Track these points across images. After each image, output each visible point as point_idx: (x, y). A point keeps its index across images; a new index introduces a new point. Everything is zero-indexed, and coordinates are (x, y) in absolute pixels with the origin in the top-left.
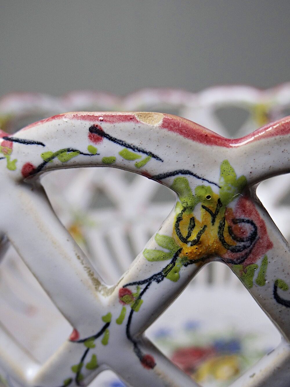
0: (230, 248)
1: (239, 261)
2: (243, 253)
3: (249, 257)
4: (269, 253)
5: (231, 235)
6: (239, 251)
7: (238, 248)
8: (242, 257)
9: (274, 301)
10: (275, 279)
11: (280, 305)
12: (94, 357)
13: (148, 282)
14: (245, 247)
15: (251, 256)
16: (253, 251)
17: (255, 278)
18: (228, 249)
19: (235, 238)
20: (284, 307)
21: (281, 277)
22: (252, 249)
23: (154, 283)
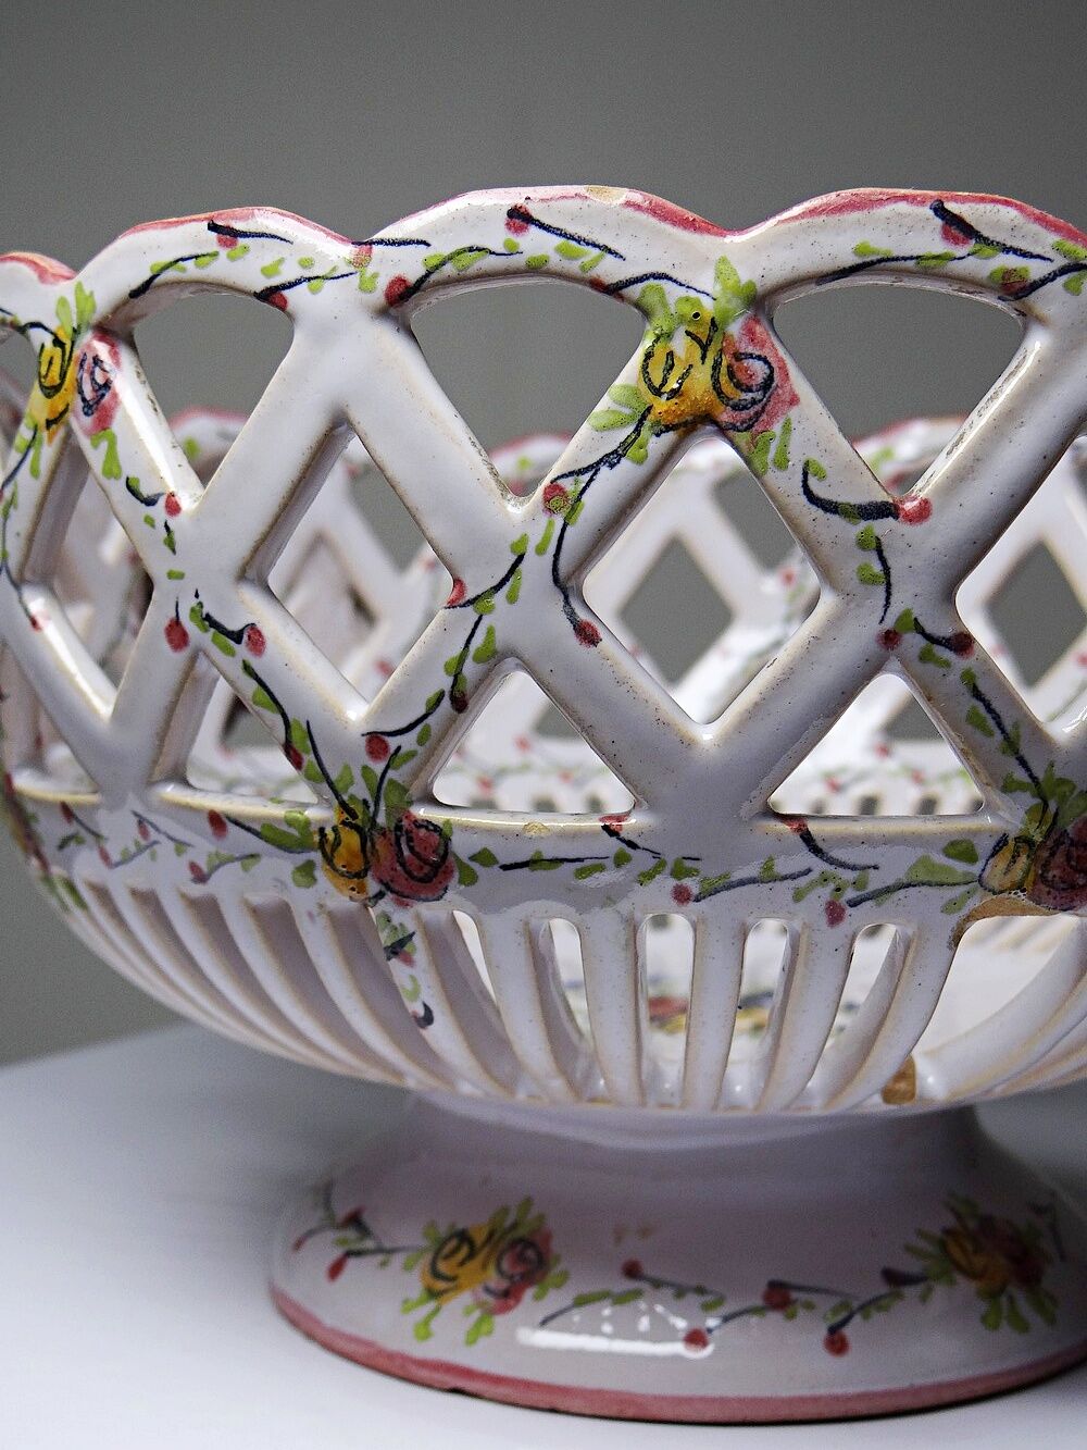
0: (731, 403)
1: (745, 425)
2: (752, 412)
3: (761, 419)
4: (794, 413)
5: (731, 380)
6: (745, 408)
7: (742, 402)
8: (750, 419)
9: (804, 499)
10: (804, 459)
11: (814, 508)
12: (490, 632)
13: (594, 468)
14: (754, 402)
15: (764, 417)
16: (768, 408)
17: (771, 455)
18: (727, 405)
19: (738, 386)
20: (820, 511)
21: (814, 456)
22: (766, 404)
23: (604, 469)
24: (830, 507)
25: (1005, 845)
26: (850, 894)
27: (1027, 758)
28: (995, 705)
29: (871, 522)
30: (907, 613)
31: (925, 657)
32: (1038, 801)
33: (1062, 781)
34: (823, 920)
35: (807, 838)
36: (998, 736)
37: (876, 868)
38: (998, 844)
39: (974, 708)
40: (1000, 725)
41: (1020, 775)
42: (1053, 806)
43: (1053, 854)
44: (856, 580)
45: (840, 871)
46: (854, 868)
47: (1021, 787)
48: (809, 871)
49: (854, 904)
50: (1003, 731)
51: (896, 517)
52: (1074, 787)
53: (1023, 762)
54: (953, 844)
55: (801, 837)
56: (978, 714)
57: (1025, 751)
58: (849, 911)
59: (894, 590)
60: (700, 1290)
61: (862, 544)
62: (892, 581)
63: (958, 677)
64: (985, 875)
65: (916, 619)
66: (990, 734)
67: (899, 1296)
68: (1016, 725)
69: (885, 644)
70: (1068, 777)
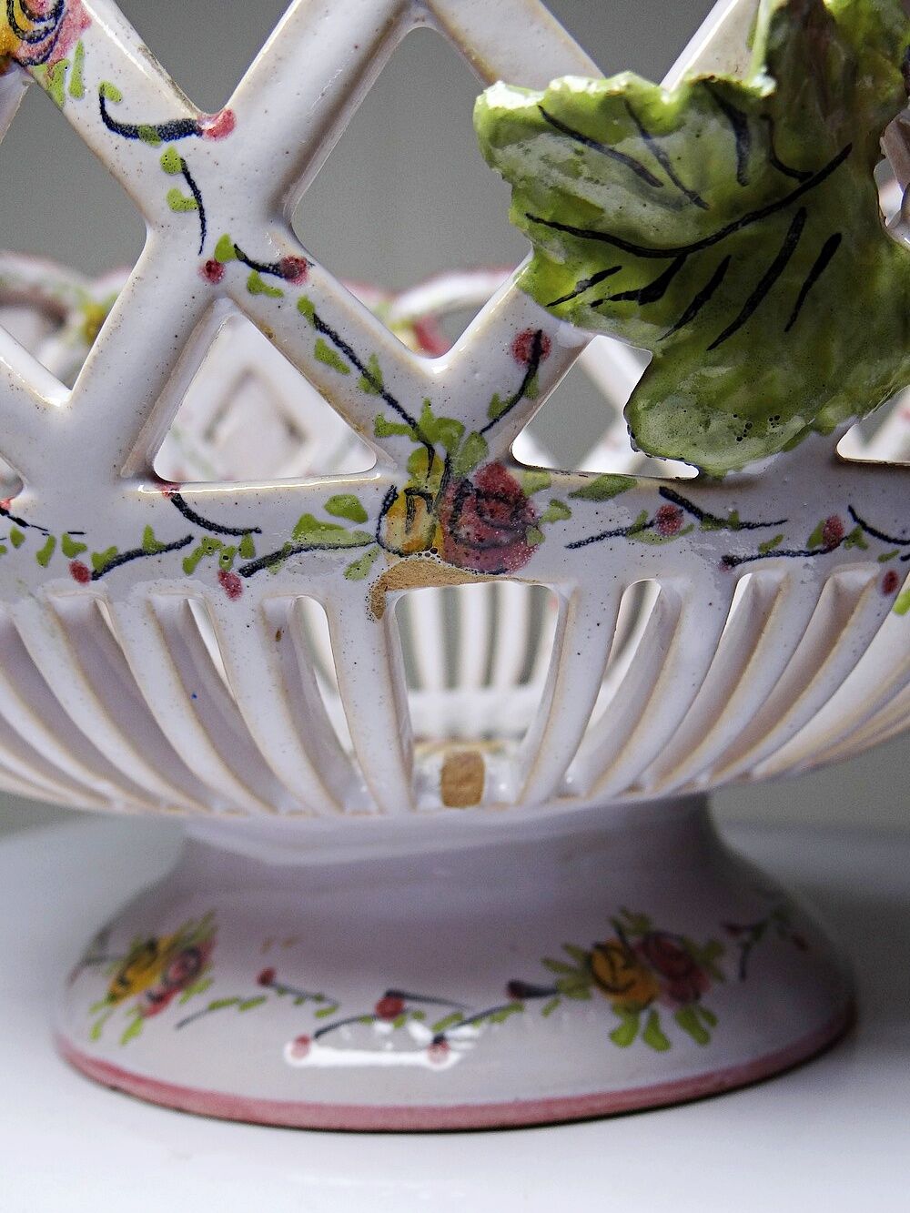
0: (26, 36)
1: (41, 58)
2: (46, 42)
3: (56, 47)
4: (86, 36)
5: (24, 11)
6: (40, 39)
7: (37, 34)
8: (45, 51)
9: (103, 126)
10: (99, 84)
11: (114, 135)
14: (47, 31)
15: (58, 45)
16: (61, 35)
17: (68, 84)
18: (23, 39)
19: (30, 16)
20: (122, 138)
21: (108, 78)
22: (58, 32)
24: (130, 132)
25: (395, 499)
26: (240, 562)
27: (395, 396)
28: (343, 337)
29: (173, 143)
30: (225, 240)
31: (254, 288)
32: (420, 445)
33: (445, 422)
34: (220, 594)
35: (179, 502)
36: (356, 373)
37: (258, 531)
38: (387, 498)
39: (319, 341)
40: (353, 359)
41: (392, 416)
42: (440, 451)
43: (458, 508)
44: (168, 210)
45: (222, 537)
46: (235, 532)
47: (397, 430)
48: (189, 539)
49: (248, 572)
50: (360, 366)
51: (200, 133)
52: (463, 428)
53: (392, 402)
54: (334, 500)
55: (173, 501)
56: (325, 348)
57: (391, 388)
58: (245, 581)
59: (207, 216)
60: (319, 998)
61: (167, 168)
62: (205, 206)
63: (294, 307)
64: (383, 534)
65: (236, 246)
66: (346, 371)
67: (520, 1008)
68: (373, 359)
69: (209, 276)
70: (453, 416)
